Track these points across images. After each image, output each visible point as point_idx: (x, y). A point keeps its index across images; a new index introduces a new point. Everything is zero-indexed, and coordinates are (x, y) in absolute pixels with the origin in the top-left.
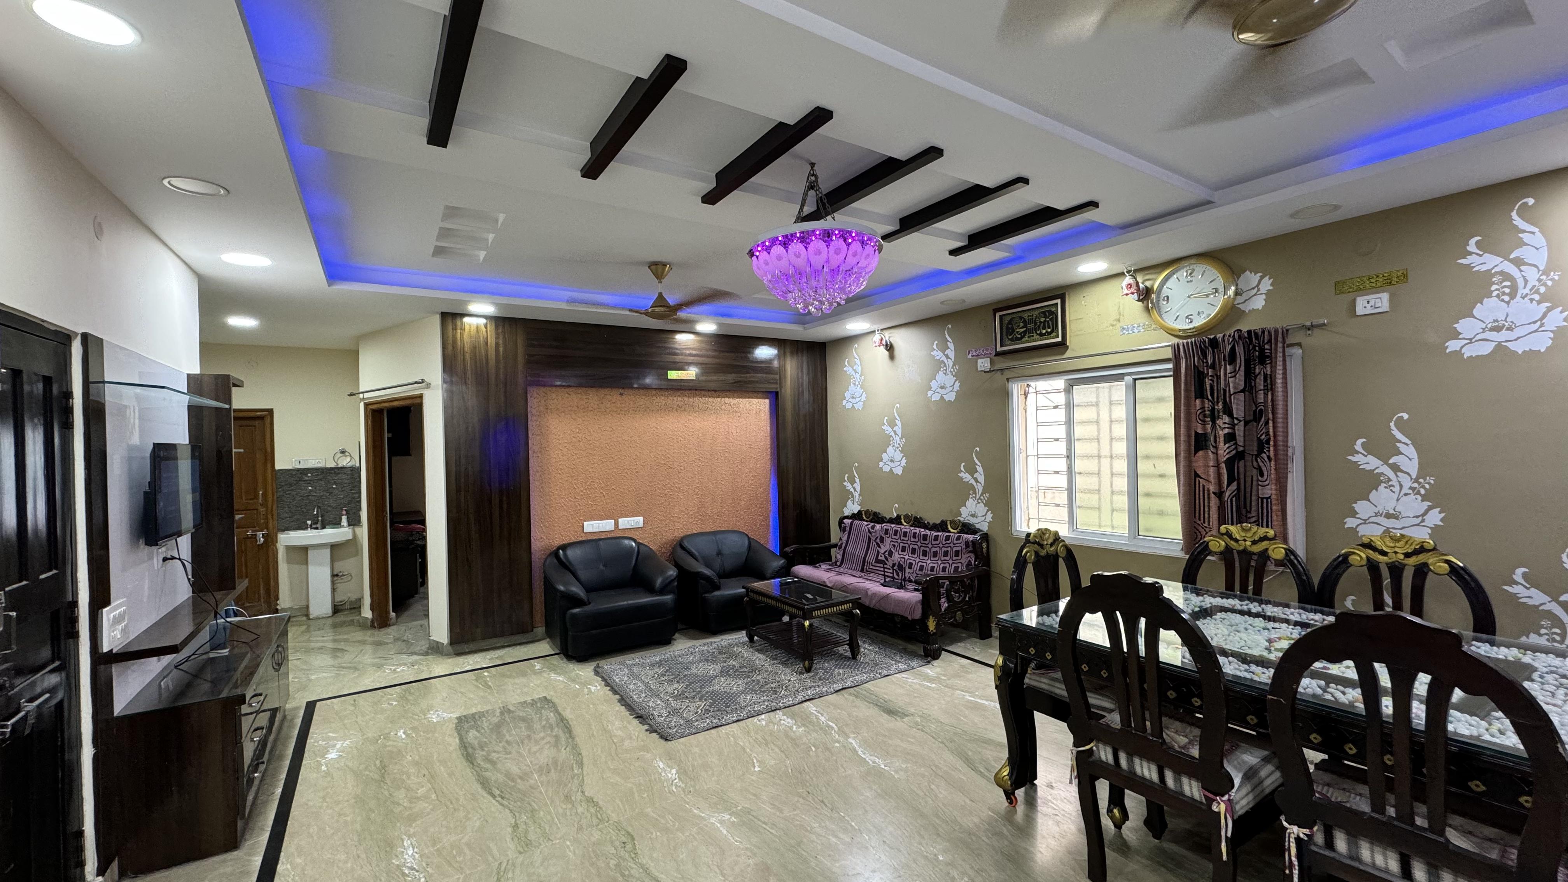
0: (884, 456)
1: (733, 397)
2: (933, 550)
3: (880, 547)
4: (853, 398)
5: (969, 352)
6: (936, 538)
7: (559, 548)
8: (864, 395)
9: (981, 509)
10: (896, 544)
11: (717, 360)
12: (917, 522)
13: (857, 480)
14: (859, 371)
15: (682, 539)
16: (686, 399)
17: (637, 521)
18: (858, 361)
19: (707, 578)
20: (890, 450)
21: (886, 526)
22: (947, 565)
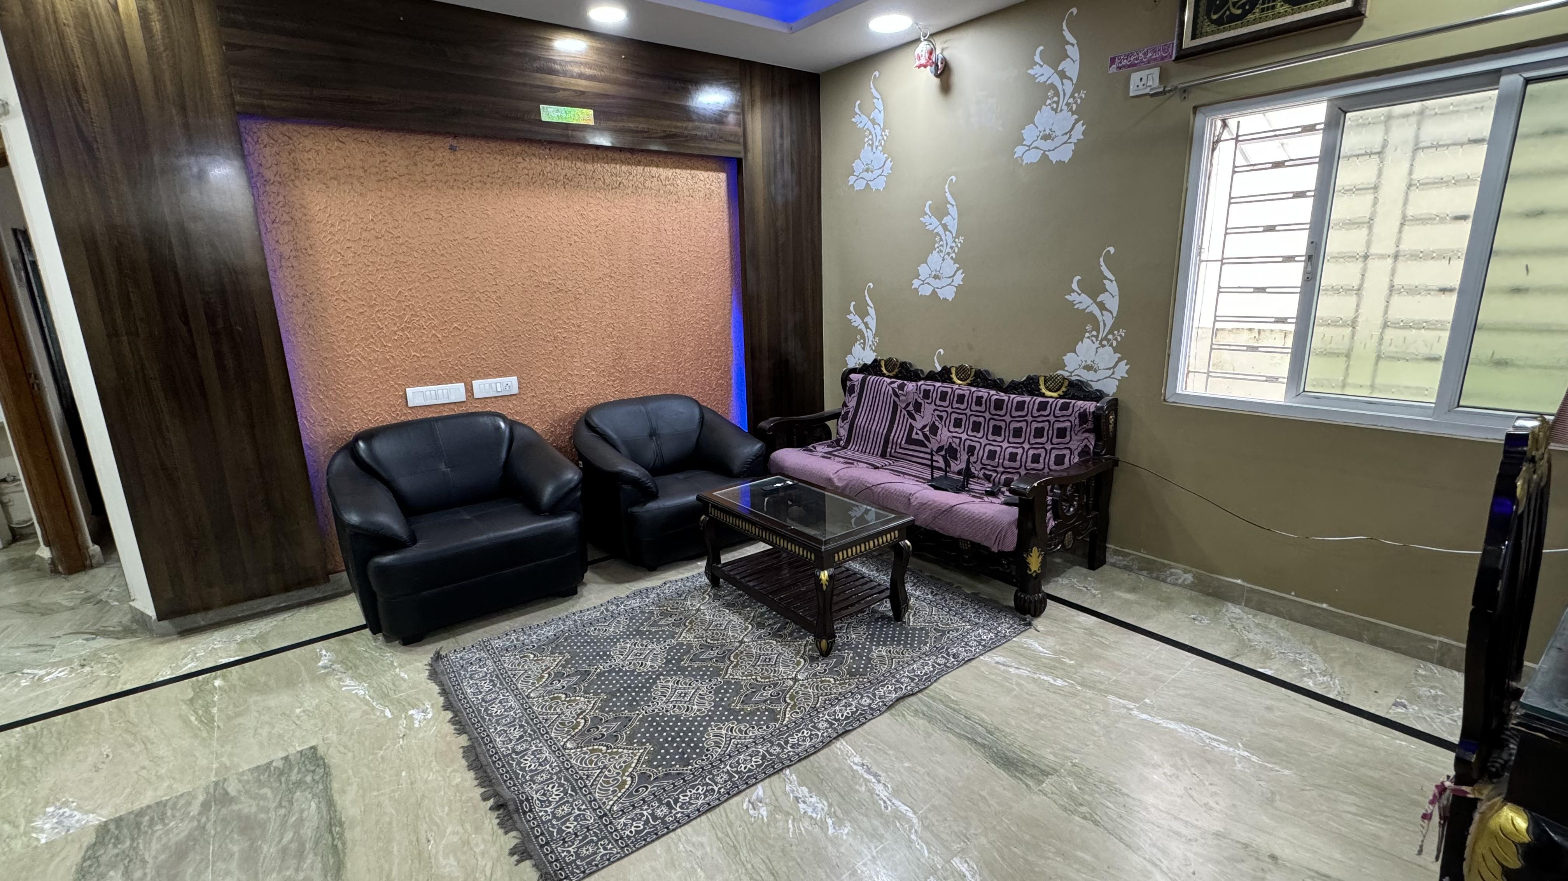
0: (923, 270)
1: (666, 166)
2: (1014, 425)
3: (915, 419)
4: (867, 170)
5: (1113, 61)
6: (1020, 406)
7: (357, 438)
8: (889, 164)
9: (1107, 356)
10: (944, 415)
11: (632, 91)
12: (981, 379)
13: (872, 311)
14: (880, 118)
15: (590, 412)
16: (579, 164)
17: (509, 384)
18: (879, 104)
19: (634, 481)
20: (934, 258)
21: (923, 385)
22: (1042, 452)
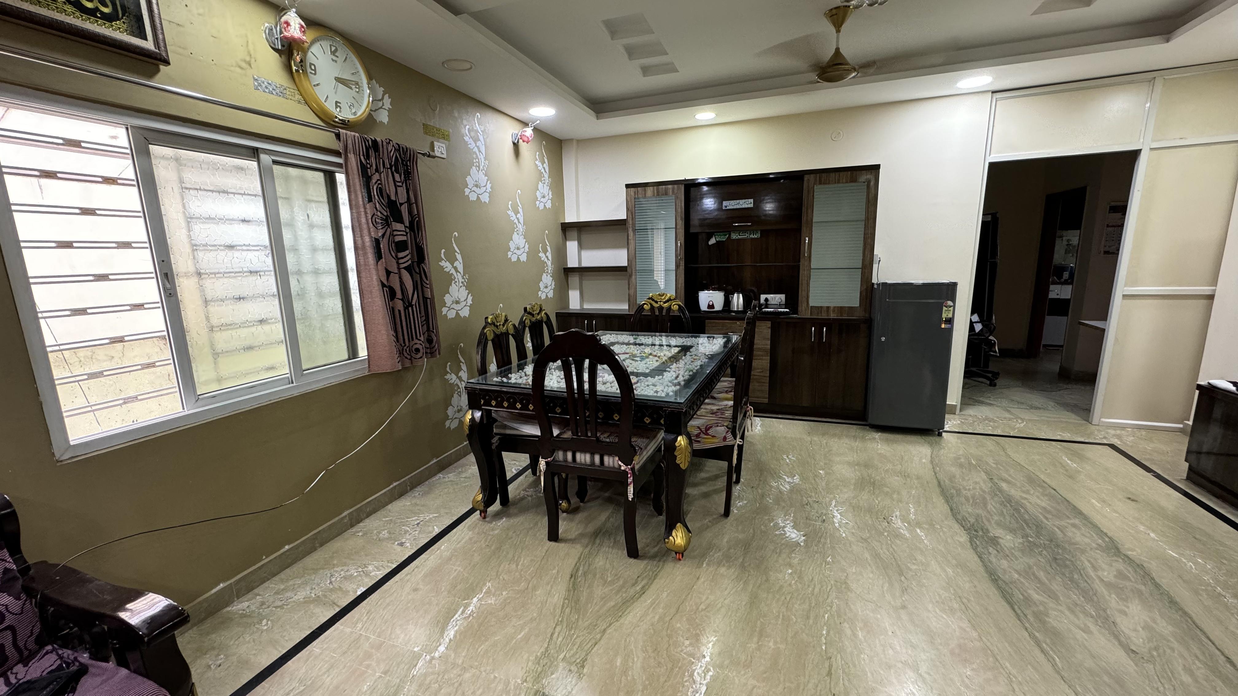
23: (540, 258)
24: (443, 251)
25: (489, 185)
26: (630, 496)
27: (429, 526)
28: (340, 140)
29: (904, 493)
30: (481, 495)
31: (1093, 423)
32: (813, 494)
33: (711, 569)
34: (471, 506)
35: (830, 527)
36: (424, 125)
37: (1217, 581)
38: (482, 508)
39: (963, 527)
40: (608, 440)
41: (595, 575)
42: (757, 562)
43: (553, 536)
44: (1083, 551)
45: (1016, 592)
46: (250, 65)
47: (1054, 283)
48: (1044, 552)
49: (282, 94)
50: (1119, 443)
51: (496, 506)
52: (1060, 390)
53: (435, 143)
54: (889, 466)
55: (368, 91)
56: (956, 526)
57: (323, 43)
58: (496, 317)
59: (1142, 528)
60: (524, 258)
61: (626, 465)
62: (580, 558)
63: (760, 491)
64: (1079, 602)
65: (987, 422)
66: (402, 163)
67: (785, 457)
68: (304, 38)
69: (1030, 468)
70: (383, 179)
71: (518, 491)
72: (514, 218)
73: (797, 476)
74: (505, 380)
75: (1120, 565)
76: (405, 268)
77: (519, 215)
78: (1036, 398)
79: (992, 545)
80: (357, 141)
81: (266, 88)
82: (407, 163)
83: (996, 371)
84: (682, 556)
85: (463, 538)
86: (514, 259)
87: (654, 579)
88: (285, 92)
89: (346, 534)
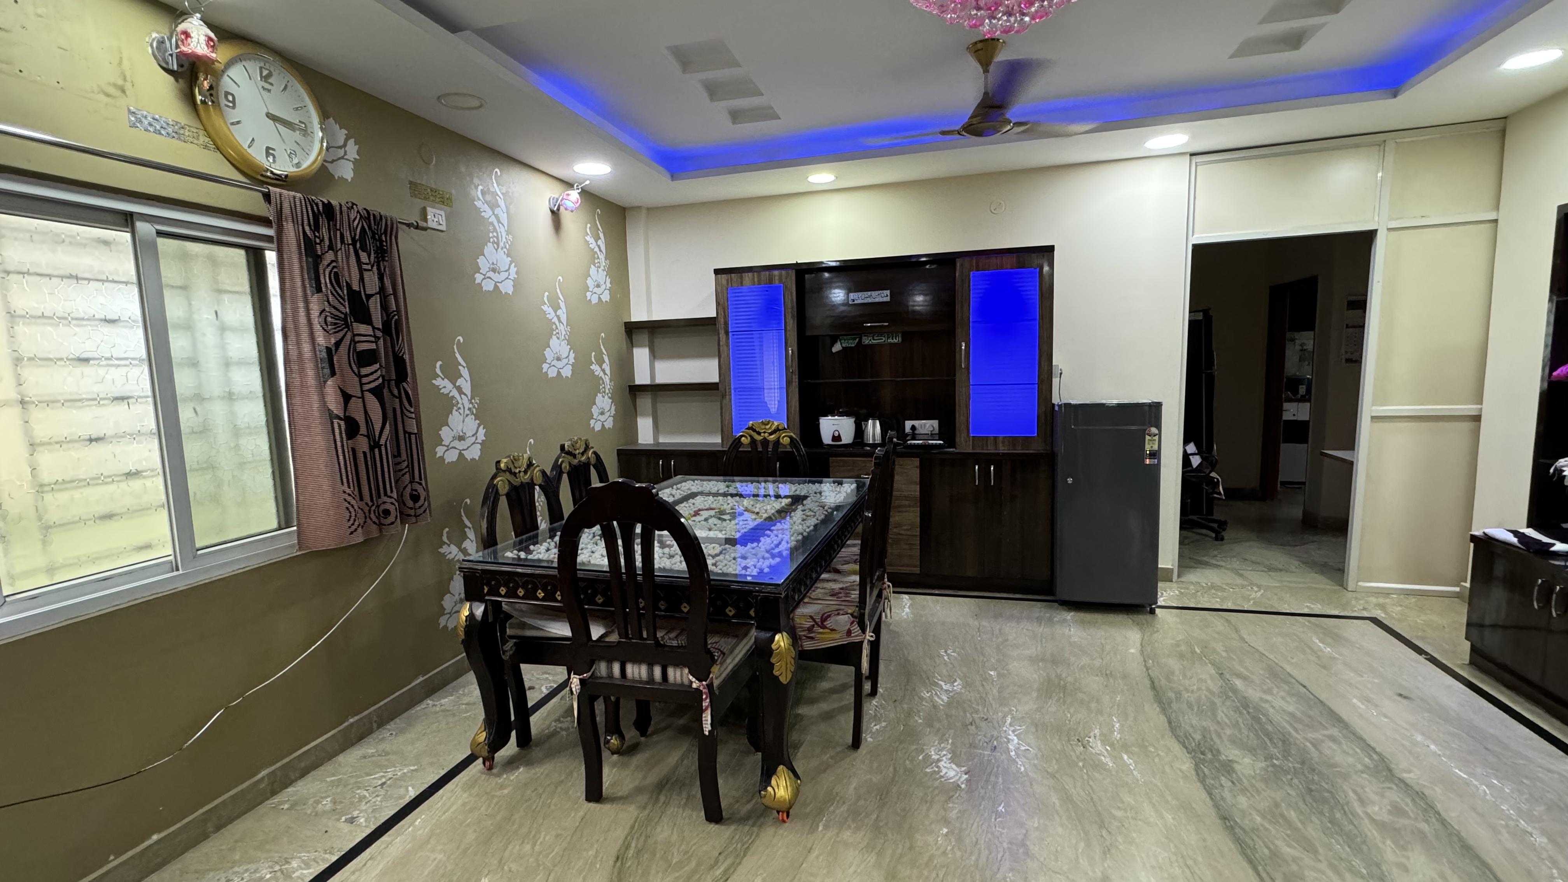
23: (593, 371)
24: (439, 363)
25: (513, 269)
26: (707, 728)
27: (401, 787)
28: (270, 203)
29: (1106, 699)
30: (484, 734)
31: (1349, 589)
32: (980, 708)
33: (829, 834)
34: (469, 752)
35: (1004, 756)
36: (411, 183)
37: (1519, 810)
38: (485, 754)
39: (1186, 748)
40: (675, 643)
41: (654, 854)
42: (898, 819)
43: (594, 793)
44: (1345, 777)
45: (1260, 844)
46: (124, 91)
47: (1289, 400)
48: (1296, 781)
49: (177, 135)
50: (1383, 615)
51: (511, 748)
52: (1305, 544)
53: (429, 209)
54: (1085, 660)
55: (320, 134)
56: (1176, 748)
57: (247, 64)
58: (514, 461)
59: (1419, 738)
60: (567, 372)
61: (700, 680)
62: (633, 827)
63: (905, 706)
64: (1344, 856)
65: (1213, 591)
66: (373, 237)
67: (942, 652)
68: (214, 55)
69: (1271, 657)
70: (340, 260)
71: (547, 723)
72: (551, 314)
73: (958, 681)
74: (523, 555)
75: (1395, 795)
76: (369, 391)
77: (559, 312)
78: (1276, 556)
79: (1226, 774)
80: (298, 203)
81: (150, 124)
82: (380, 237)
83: (1223, 520)
84: (788, 816)
85: (453, 804)
86: (552, 373)
87: (745, 856)
88: (182, 132)
89: (262, 809)
